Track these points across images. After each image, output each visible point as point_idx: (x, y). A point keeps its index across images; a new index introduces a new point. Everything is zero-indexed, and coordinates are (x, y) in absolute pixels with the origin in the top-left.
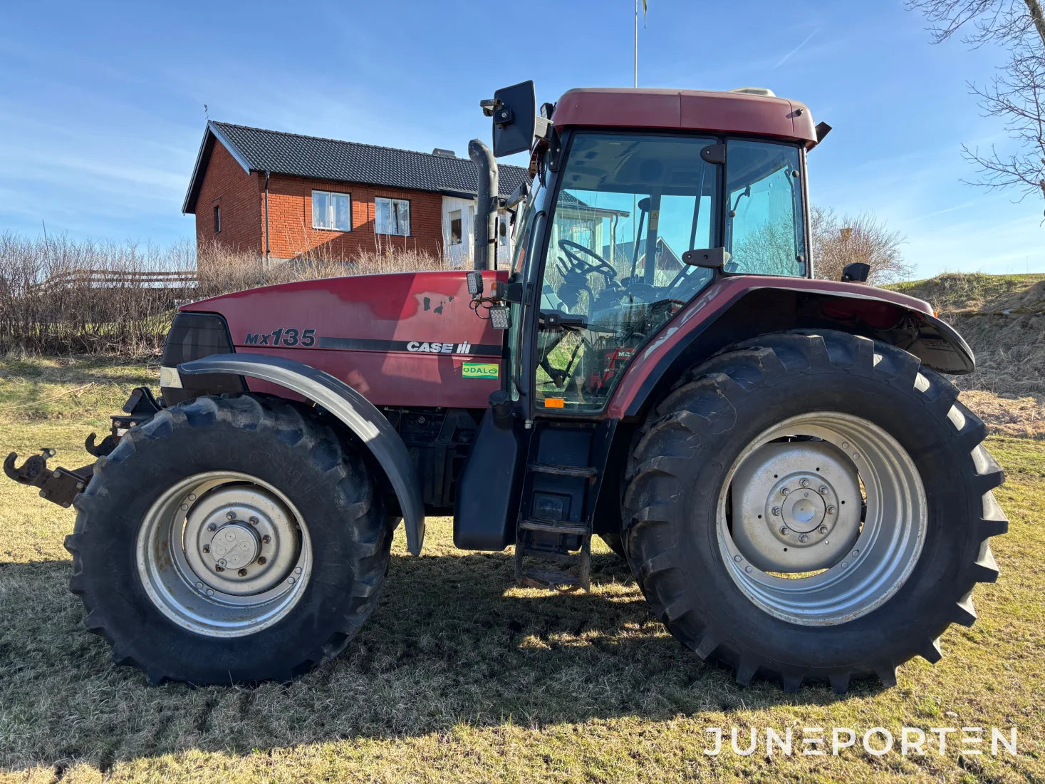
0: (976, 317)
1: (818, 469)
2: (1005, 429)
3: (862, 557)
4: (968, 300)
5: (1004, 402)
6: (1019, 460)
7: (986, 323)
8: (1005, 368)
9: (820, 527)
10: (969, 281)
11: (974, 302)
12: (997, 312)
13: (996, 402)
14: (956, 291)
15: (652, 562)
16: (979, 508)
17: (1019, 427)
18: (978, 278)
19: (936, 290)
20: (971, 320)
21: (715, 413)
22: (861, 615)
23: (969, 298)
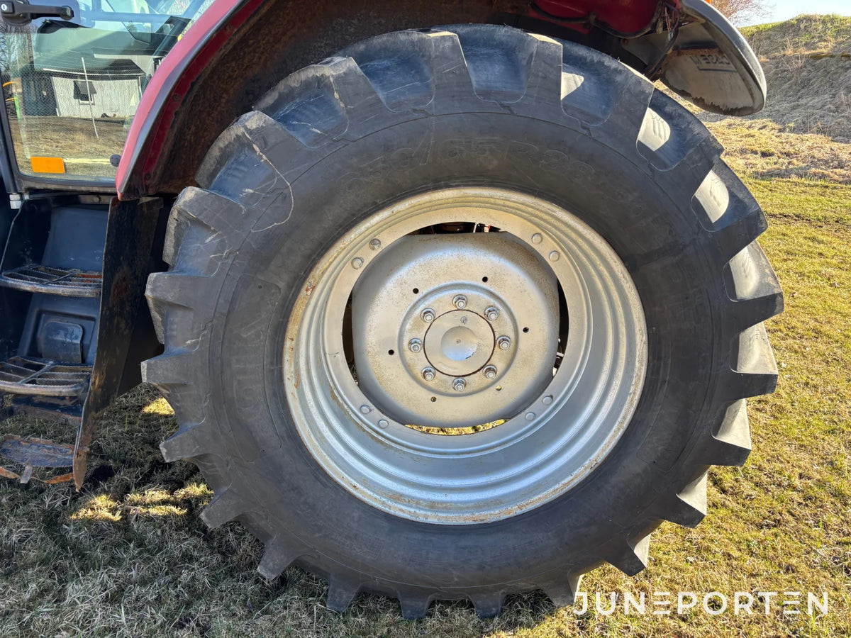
0: (824, 59)
1: (485, 279)
2: (831, 174)
3: (557, 405)
4: (819, 41)
5: (835, 145)
6: (839, 208)
7: (832, 65)
8: (843, 111)
9: (487, 368)
10: (824, 22)
11: (825, 43)
12: (846, 54)
13: (828, 146)
14: (810, 33)
15: (165, 447)
16: (733, 352)
17: (845, 172)
18: (833, 19)
19: (790, 31)
20: (818, 62)
21: (251, 191)
22: (530, 507)
23: (821, 39)
